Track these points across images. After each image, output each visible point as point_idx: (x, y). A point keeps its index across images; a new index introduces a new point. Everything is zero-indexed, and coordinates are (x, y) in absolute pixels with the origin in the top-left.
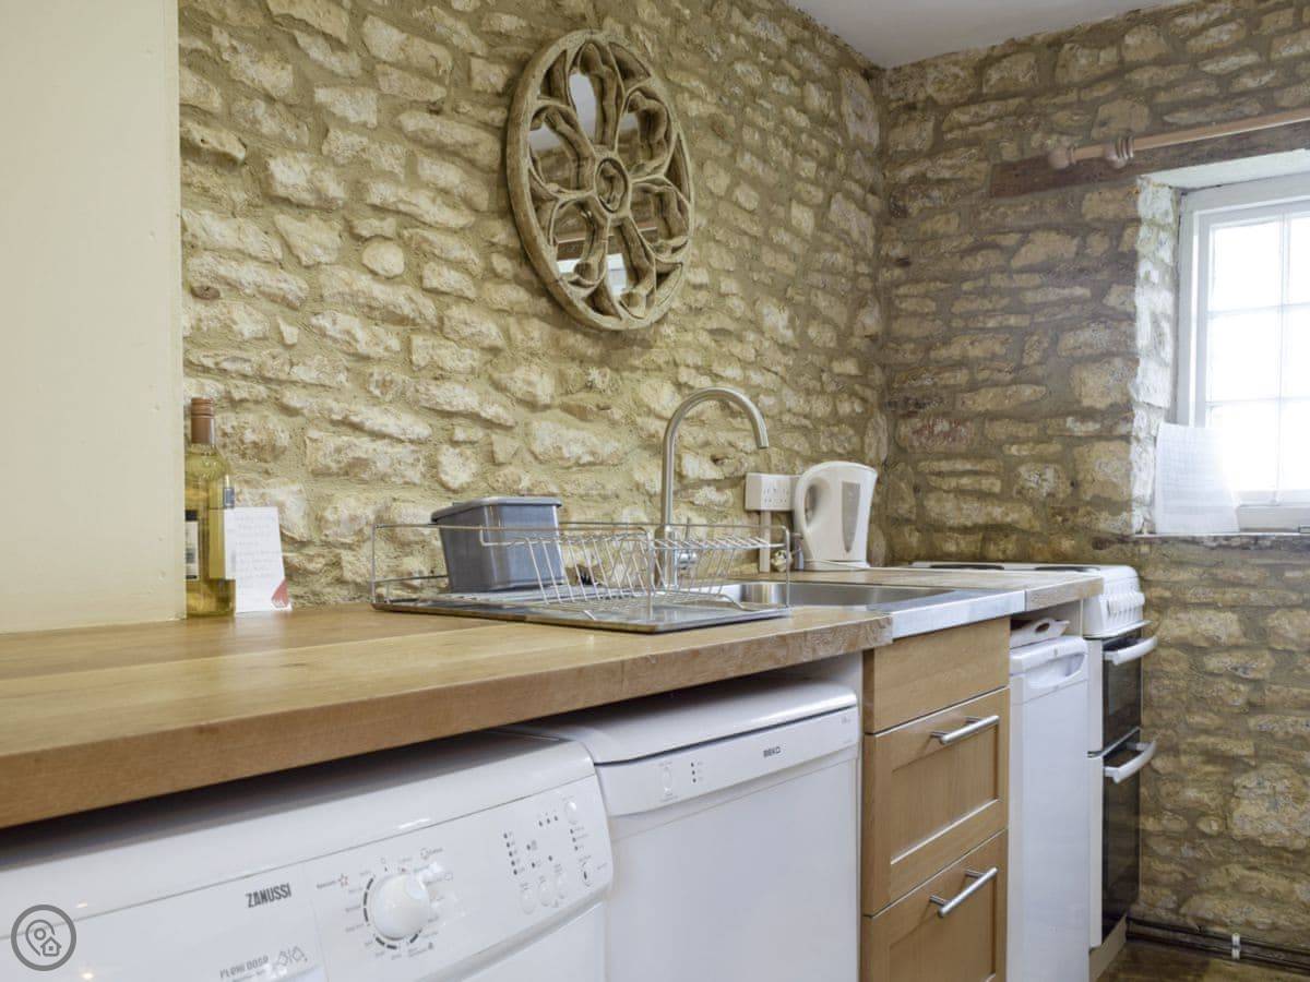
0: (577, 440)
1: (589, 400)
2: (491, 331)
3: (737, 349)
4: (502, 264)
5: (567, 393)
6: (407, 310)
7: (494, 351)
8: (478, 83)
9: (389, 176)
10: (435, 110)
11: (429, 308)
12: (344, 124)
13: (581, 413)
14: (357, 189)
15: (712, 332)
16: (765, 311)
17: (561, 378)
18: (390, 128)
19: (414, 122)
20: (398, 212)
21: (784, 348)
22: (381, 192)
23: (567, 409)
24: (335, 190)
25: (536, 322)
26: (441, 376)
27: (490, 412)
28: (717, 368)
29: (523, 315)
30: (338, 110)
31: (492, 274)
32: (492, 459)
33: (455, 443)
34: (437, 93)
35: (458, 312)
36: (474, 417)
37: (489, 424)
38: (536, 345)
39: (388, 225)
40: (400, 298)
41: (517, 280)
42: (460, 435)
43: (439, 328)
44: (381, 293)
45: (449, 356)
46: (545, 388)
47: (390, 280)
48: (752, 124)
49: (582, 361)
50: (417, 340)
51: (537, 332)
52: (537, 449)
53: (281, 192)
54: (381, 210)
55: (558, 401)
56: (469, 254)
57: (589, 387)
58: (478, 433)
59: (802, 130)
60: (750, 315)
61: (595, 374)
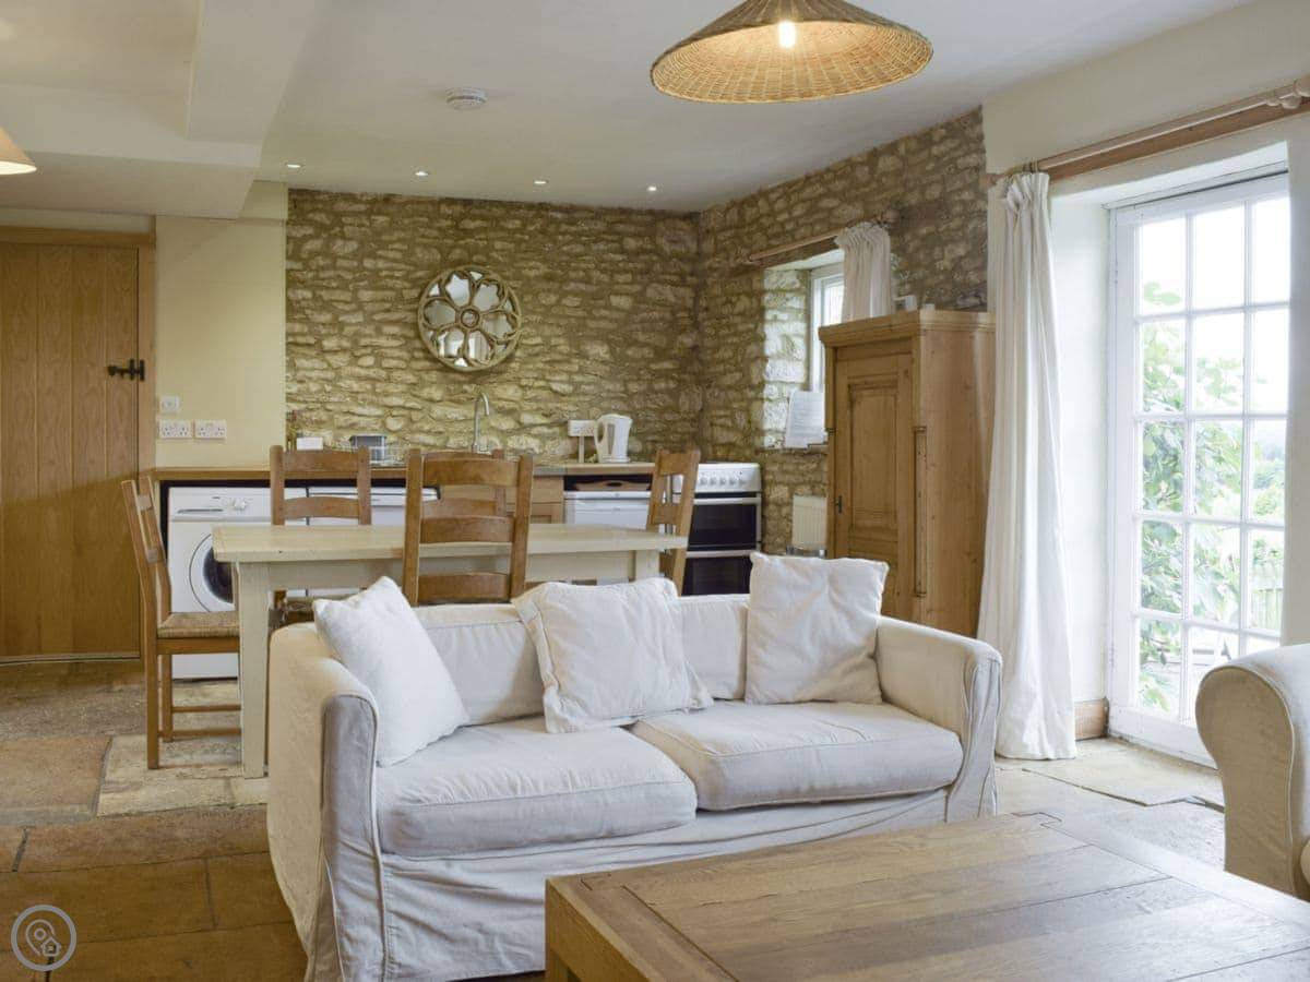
0: (455, 412)
1: (462, 397)
2: (411, 378)
3: (566, 367)
4: (418, 354)
5: (451, 395)
6: (374, 376)
7: (414, 384)
8: (406, 297)
9: (370, 336)
10: (388, 311)
11: (384, 374)
12: (351, 324)
13: (458, 402)
14: (355, 343)
15: (546, 362)
16: (588, 348)
17: (449, 390)
18: (369, 321)
19: (377, 317)
20: (371, 346)
21: (604, 362)
22: (364, 341)
23: (451, 401)
24: (346, 344)
25: (435, 372)
26: (387, 394)
27: (408, 405)
28: (548, 377)
29: (428, 371)
30: (348, 321)
31: (413, 358)
32: (411, 421)
33: (393, 416)
34: (387, 305)
35: (396, 374)
36: (403, 407)
37: (411, 409)
38: (434, 380)
39: (369, 350)
40: (371, 373)
41: (426, 359)
42: (395, 413)
43: (388, 380)
44: (363, 372)
45: (391, 388)
46: (437, 394)
47: (368, 367)
48: (576, 269)
49: (460, 383)
50: (378, 385)
51: (434, 376)
52: (434, 415)
53: (326, 349)
54: (365, 347)
55: (447, 397)
56: (405, 354)
57: (465, 392)
58: (405, 412)
59: (619, 262)
60: (574, 351)
61: (466, 387)
